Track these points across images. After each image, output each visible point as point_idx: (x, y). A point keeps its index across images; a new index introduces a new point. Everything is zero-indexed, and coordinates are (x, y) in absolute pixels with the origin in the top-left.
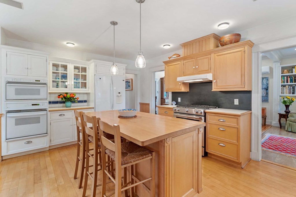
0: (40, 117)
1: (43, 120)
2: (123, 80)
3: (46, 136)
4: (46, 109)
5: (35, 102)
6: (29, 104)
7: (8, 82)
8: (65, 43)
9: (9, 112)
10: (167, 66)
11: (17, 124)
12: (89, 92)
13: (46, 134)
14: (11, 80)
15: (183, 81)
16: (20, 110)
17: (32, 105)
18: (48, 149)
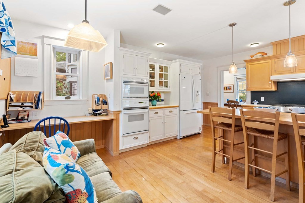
0: (143, 114)
1: (145, 117)
2: (200, 79)
3: (147, 133)
4: (147, 107)
5: (141, 100)
6: (137, 102)
7: (124, 81)
8: (156, 45)
9: (125, 109)
10: (250, 65)
11: (129, 121)
12: (170, 91)
13: (148, 131)
14: (126, 80)
15: (279, 80)
16: (132, 108)
17: (139, 103)
18: (146, 146)
